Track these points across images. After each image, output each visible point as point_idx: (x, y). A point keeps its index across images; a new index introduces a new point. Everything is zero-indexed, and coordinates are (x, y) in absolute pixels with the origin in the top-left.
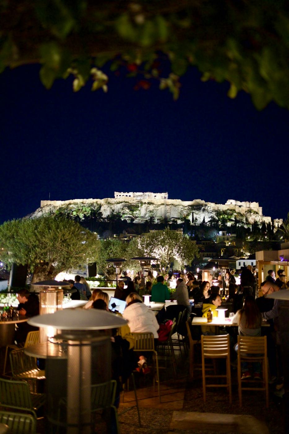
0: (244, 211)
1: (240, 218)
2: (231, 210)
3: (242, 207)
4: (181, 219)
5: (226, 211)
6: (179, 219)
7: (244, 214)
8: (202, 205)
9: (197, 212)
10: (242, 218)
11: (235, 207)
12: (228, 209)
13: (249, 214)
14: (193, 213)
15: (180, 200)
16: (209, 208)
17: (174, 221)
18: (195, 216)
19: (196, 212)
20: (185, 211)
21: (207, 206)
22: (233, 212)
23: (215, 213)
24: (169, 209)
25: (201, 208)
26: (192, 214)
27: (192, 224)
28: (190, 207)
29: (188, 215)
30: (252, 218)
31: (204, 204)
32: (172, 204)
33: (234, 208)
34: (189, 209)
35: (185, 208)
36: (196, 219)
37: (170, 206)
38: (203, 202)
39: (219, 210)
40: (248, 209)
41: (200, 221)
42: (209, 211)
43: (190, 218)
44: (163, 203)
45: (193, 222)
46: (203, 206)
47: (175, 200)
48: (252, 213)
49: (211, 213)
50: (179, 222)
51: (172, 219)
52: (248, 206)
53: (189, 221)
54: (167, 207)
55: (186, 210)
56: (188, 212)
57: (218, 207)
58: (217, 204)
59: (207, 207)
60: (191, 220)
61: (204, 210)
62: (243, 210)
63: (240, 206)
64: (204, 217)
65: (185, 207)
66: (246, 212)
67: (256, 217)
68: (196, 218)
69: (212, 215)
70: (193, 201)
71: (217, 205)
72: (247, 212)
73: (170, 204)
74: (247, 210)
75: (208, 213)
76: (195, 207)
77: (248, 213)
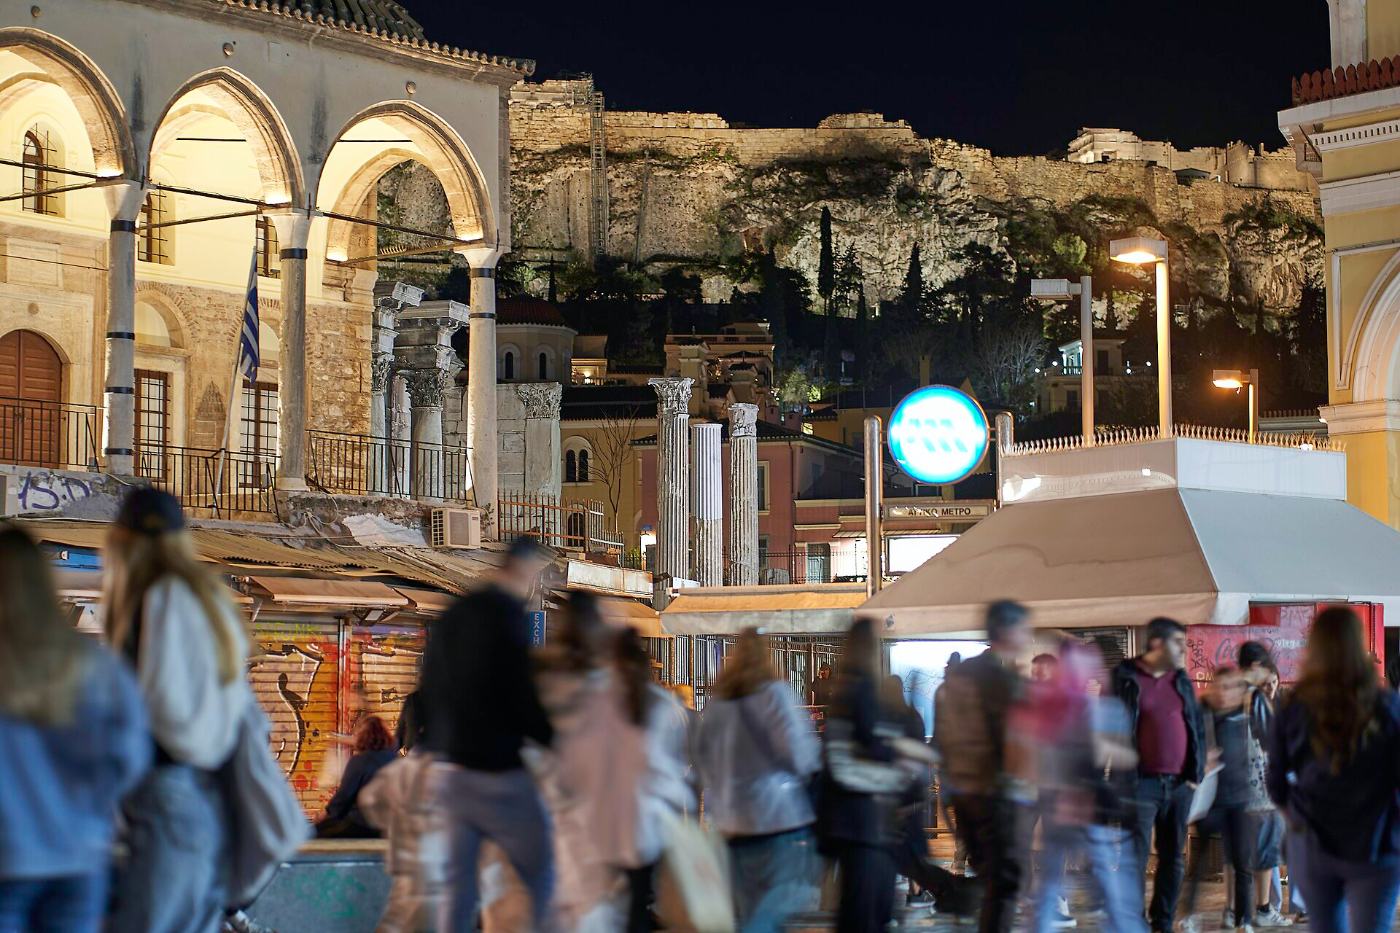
0: (1218, 217)
1: (1189, 264)
2: (1115, 205)
3: (1196, 183)
4: (736, 267)
5: (1079, 208)
6: (711, 265)
7: (1215, 236)
8: (891, 161)
9: (854, 213)
10: (1202, 266)
11: (1148, 183)
12: (1092, 199)
13: (1254, 236)
14: (826, 220)
15: (712, 120)
16: (948, 182)
17: (672, 279)
18: (842, 243)
19: (848, 216)
20: (757, 203)
21: (930, 165)
22: (1131, 217)
23: (995, 222)
24: (629, 186)
25: (888, 182)
26: (814, 228)
27: (817, 302)
28: (798, 177)
29: (789, 233)
30: (1277, 269)
31: (908, 150)
32: (654, 154)
33: (1138, 189)
34: (786, 191)
35: (757, 182)
36: (853, 270)
37: (638, 165)
38: (901, 133)
39: (1025, 202)
40: (1247, 198)
41: (884, 278)
42: (951, 209)
43: (803, 258)
44: (576, 139)
45: (825, 290)
46: (900, 168)
47: (672, 119)
48: (1277, 226)
49: (962, 221)
50: (716, 289)
51: (657, 268)
52: (1244, 174)
53: (795, 277)
54: (610, 176)
55: (761, 195)
56: (780, 213)
57: (1012, 182)
58: (1002, 156)
59: (931, 174)
60: (812, 276)
61: (908, 197)
62: (1210, 208)
63: (1185, 177)
64: (916, 251)
65: (759, 172)
66: (1228, 220)
67: (1307, 259)
68: (850, 257)
69: (970, 235)
70: (824, 123)
71: (1008, 164)
72: (1239, 222)
73: (633, 146)
74: (1238, 207)
75: (943, 222)
76: (835, 176)
77: (1245, 227)
